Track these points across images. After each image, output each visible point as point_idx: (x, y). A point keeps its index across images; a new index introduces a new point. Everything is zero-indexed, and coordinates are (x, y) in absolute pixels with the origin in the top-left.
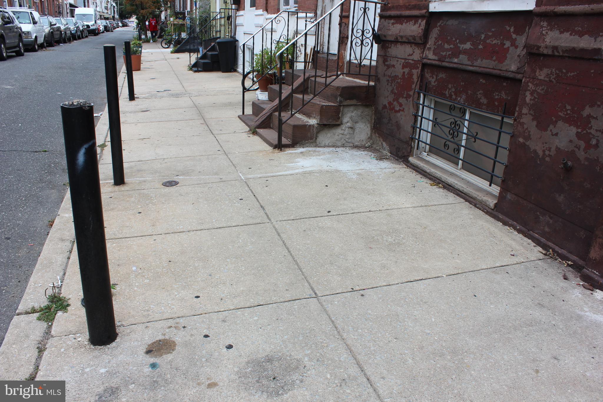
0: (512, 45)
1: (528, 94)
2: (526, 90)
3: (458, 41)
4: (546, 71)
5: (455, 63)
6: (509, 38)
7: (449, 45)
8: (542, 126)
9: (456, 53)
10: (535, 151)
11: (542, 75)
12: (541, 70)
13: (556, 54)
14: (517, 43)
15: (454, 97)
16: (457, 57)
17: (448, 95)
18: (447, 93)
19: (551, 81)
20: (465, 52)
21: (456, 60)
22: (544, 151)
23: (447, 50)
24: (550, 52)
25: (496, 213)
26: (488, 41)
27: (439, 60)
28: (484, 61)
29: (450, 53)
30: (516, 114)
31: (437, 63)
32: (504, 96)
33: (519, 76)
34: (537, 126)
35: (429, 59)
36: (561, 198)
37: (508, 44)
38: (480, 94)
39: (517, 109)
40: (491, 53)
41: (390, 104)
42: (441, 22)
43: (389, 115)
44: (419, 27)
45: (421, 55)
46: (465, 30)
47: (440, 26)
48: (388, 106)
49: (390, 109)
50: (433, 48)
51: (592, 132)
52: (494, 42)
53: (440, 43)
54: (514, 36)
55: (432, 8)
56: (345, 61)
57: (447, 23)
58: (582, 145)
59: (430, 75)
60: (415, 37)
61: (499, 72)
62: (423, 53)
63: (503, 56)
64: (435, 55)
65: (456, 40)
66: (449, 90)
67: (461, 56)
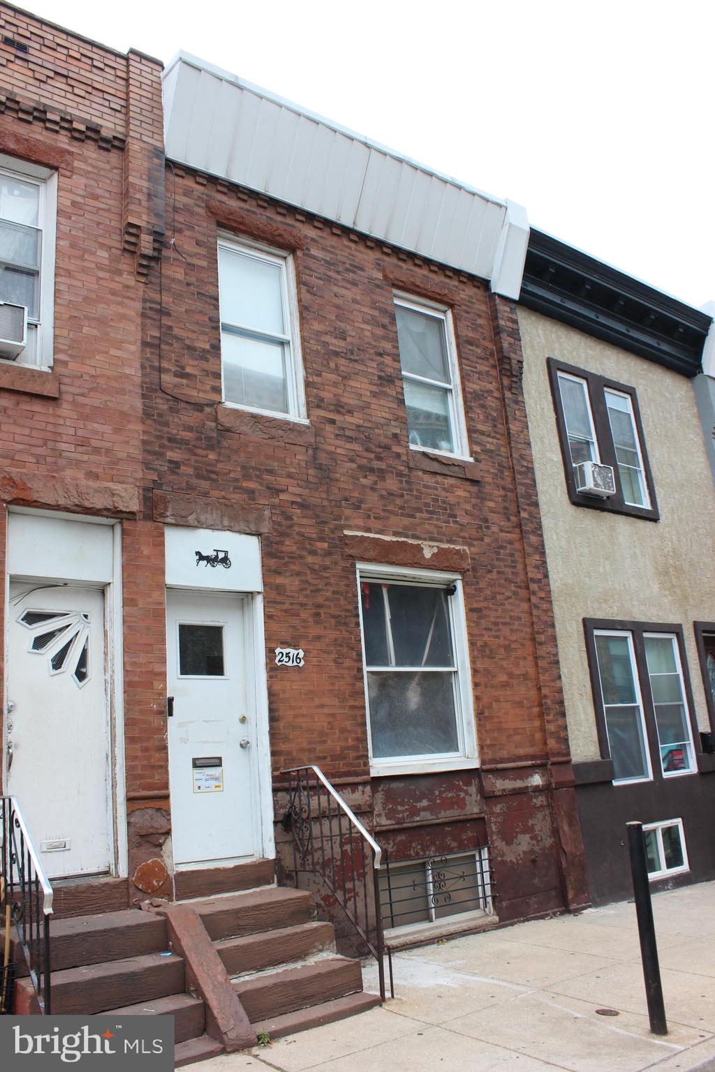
0: (466, 795)
1: (492, 825)
2: (491, 823)
3: (411, 801)
4: (499, 806)
5: (418, 821)
6: (461, 790)
7: (403, 806)
8: (509, 842)
9: (414, 812)
10: (511, 861)
11: (498, 809)
12: (496, 806)
13: (505, 794)
14: (470, 791)
15: (422, 853)
16: (418, 815)
17: (413, 855)
18: (412, 852)
19: (505, 812)
20: (424, 809)
21: (418, 819)
22: (516, 858)
23: (403, 812)
24: (501, 794)
25: (503, 923)
26: (443, 795)
27: (398, 823)
28: (448, 812)
29: (408, 813)
30: (490, 843)
31: (396, 827)
32: (470, 834)
33: (483, 815)
34: (506, 844)
35: (383, 826)
36: (536, 881)
37: (462, 795)
38: (448, 841)
39: (488, 839)
40: (450, 804)
41: (326, 898)
42: (382, 786)
43: (329, 912)
44: (363, 794)
45: (371, 824)
46: (415, 791)
47: (382, 790)
48: (322, 903)
49: (328, 906)
50: (383, 814)
51: (537, 833)
52: (449, 796)
53: (391, 806)
54: (465, 788)
55: (373, 773)
56: (172, 873)
57: (391, 786)
58: (535, 842)
59: (384, 842)
60: (360, 805)
61: (465, 817)
62: (372, 821)
63: (461, 804)
64: (390, 819)
65: (409, 800)
66: (414, 849)
67: (422, 814)
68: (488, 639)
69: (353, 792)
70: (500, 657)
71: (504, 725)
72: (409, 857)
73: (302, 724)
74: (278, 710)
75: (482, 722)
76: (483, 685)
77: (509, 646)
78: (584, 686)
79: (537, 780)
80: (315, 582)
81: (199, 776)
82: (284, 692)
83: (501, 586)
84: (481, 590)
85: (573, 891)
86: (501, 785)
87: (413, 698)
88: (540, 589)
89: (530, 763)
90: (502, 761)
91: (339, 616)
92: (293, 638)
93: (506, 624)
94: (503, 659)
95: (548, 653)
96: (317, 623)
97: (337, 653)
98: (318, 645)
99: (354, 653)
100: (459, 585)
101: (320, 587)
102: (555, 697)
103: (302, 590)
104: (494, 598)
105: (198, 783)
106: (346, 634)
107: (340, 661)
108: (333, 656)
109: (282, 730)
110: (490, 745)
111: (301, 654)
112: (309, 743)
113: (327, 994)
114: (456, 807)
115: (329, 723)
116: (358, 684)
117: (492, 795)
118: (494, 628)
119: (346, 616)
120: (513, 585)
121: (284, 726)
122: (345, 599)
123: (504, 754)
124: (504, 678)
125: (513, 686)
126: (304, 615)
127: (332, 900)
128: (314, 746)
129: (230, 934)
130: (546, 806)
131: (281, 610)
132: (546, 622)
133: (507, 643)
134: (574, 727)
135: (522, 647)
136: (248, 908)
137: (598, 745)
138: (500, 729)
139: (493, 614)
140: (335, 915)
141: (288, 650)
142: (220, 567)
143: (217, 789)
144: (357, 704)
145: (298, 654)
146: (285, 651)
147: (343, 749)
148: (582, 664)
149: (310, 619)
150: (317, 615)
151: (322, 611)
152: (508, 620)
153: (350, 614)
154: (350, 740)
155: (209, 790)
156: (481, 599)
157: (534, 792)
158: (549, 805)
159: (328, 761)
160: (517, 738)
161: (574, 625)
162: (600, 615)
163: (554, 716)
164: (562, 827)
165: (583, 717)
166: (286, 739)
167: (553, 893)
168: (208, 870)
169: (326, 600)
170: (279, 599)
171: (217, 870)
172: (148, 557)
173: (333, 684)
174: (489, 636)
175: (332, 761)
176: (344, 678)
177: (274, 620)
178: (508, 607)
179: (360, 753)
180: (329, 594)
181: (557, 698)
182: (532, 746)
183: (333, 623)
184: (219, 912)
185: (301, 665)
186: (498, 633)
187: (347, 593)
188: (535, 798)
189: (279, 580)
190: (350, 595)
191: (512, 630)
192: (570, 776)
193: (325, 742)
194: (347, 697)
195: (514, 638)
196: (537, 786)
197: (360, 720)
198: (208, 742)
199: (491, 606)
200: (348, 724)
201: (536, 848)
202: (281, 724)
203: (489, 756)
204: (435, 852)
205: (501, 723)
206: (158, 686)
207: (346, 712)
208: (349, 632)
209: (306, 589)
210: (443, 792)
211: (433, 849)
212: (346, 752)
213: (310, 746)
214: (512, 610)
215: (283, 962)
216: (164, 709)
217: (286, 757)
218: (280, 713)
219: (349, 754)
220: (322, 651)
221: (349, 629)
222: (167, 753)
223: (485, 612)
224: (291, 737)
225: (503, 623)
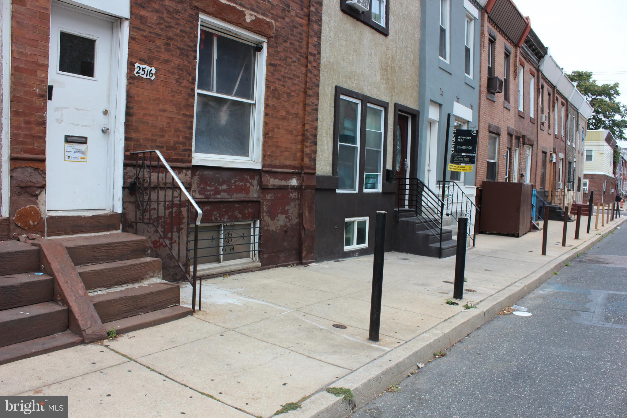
0: (251, 185)
1: (264, 206)
2: (263, 205)
4: (270, 195)
5: (219, 198)
6: (248, 182)
7: (211, 187)
8: (273, 219)
9: (218, 192)
10: (273, 231)
11: (269, 197)
12: (268, 195)
13: (274, 188)
14: (253, 183)
15: (219, 219)
16: (220, 194)
17: (214, 220)
18: (213, 218)
19: (272, 199)
20: (224, 191)
21: (219, 196)
22: (276, 229)
23: (210, 191)
24: (272, 187)
25: (263, 267)
26: (237, 184)
27: (207, 198)
28: (238, 194)
29: (213, 192)
30: (261, 217)
31: (205, 200)
32: (250, 210)
33: (259, 199)
34: (271, 219)
35: (197, 198)
36: (285, 244)
37: (248, 185)
38: (236, 213)
39: (261, 214)
40: (241, 190)
41: (154, 243)
42: (198, 172)
43: (156, 252)
44: (186, 175)
46: (219, 178)
47: (198, 175)
48: (152, 245)
49: (155, 247)
50: (197, 191)
51: (290, 215)
52: (240, 184)
53: (203, 186)
54: (250, 181)
55: (194, 163)
56: (45, 217)
57: (204, 173)
58: (288, 220)
61: (248, 199)
63: (247, 191)
64: (201, 194)
65: (215, 184)
66: (215, 215)
67: (222, 193)
68: (278, 86)
69: (185, 173)
70: (283, 99)
71: (280, 144)
72: (211, 221)
73: (149, 121)
74: (132, 108)
75: (266, 140)
76: (270, 115)
77: (290, 93)
78: (330, 128)
79: (294, 182)
80: (169, 20)
81: (69, 149)
82: (138, 96)
83: (291, 52)
84: (278, 52)
85: (306, 252)
86: (273, 182)
87: (224, 117)
88: (314, 61)
89: (291, 171)
90: (275, 167)
91: (184, 49)
92: (149, 58)
93: (290, 78)
94: (285, 101)
95: (313, 103)
96: (167, 50)
97: (178, 75)
98: (166, 66)
99: (191, 78)
100: (265, 46)
101: (172, 25)
102: (312, 131)
103: (158, 24)
104: (285, 59)
105: (68, 154)
106: (186, 63)
107: (181, 81)
108: (176, 77)
109: (134, 123)
110: (270, 155)
111: (154, 71)
112: (152, 135)
113: (156, 305)
114: (243, 192)
115: (168, 123)
116: (191, 100)
117: (266, 187)
118: (283, 80)
119: (188, 50)
120: (298, 54)
121: (136, 121)
122: (188, 38)
123: (277, 162)
124: (284, 114)
125: (288, 120)
126: (158, 42)
127: (158, 244)
128: (156, 138)
129: (88, 262)
130: (297, 199)
131: (142, 36)
132: (315, 83)
133: (289, 91)
134: (320, 153)
135: (297, 96)
136: (102, 244)
137: (331, 166)
138: (277, 147)
139: (283, 70)
140: (159, 254)
141: (144, 66)
143: (83, 160)
144: (188, 113)
145: (151, 70)
146: (142, 66)
147: (175, 143)
148: (330, 115)
149: (163, 47)
150: (168, 44)
151: (171, 43)
152: (291, 77)
153: (190, 49)
154: (181, 138)
155: (76, 160)
156: (277, 58)
157: (291, 189)
158: (299, 199)
159: (164, 150)
160: (286, 154)
162: (345, 86)
163: (310, 143)
164: (305, 213)
165: (326, 148)
166: (136, 130)
167: (294, 252)
168: (73, 217)
169: (175, 35)
170: (141, 27)
171: (79, 217)
173: (173, 96)
174: (279, 84)
175: (167, 150)
176: (181, 93)
177: (136, 42)
178: (293, 67)
179: (187, 148)
180: (178, 31)
181: (314, 133)
182: (294, 160)
183: (179, 53)
184: (80, 246)
185: (153, 78)
186: (284, 83)
187: (190, 33)
188: (291, 193)
189: (143, 13)
190: (192, 36)
191: (293, 84)
192: (314, 183)
193: (163, 136)
194: (182, 107)
195: (293, 89)
196: (294, 186)
197: (189, 125)
198: (77, 125)
199: (283, 64)
200: (180, 126)
201: (288, 224)
202: (134, 119)
203: (268, 162)
204: (227, 219)
205: (278, 142)
206: (42, 75)
207: (180, 117)
208: (189, 62)
209: (162, 24)
210: (236, 182)
211: (226, 217)
212: (177, 145)
213: (153, 138)
214: (295, 71)
215: (125, 283)
216: (45, 94)
217: (135, 143)
218: (134, 111)
219: (179, 147)
220: (169, 71)
221: (188, 59)
222: (45, 128)
223: (278, 68)
224: (140, 129)
225: (288, 77)
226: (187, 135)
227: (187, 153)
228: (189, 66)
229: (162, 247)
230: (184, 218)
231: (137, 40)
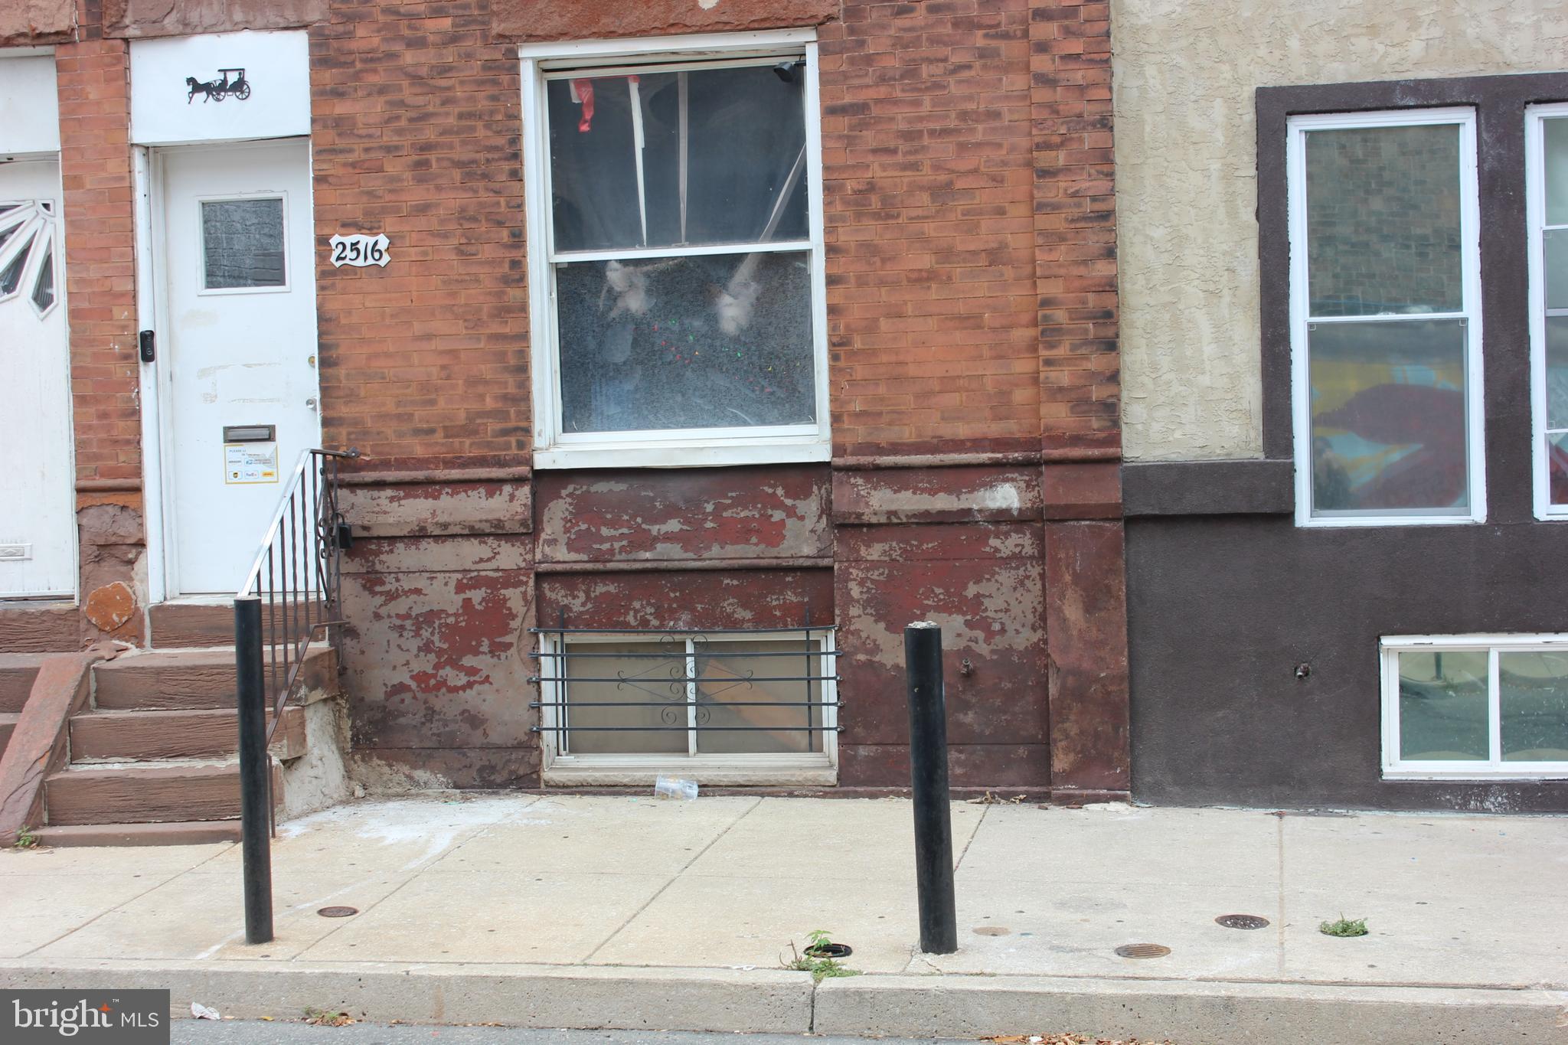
0: (788, 516)
1: (852, 585)
2: (847, 580)
3: (639, 520)
4: (879, 547)
5: (647, 560)
6: (780, 505)
7: (616, 529)
8: (898, 626)
9: (643, 542)
10: (896, 667)
11: (874, 552)
12: (868, 546)
13: (895, 520)
14: (799, 512)
15: (655, 622)
16: (651, 547)
17: (632, 623)
18: (630, 618)
19: (894, 560)
20: (668, 538)
21: (648, 555)
23: (612, 539)
24: (883, 520)
25: (846, 788)
26: (725, 514)
27: (596, 561)
28: (728, 547)
29: (624, 543)
30: (838, 621)
31: (589, 566)
32: (791, 597)
33: (826, 562)
34: (887, 629)
35: (559, 562)
37: (778, 515)
38: (729, 605)
39: (837, 612)
40: (743, 533)
41: (421, 678)
42: (570, 488)
43: (426, 702)
44: (511, 500)
45: (529, 557)
46: (653, 500)
47: (570, 495)
48: (413, 685)
49: (424, 691)
50: (563, 539)
51: (990, 614)
52: (742, 515)
53: (584, 527)
54: (789, 502)
55: (542, 462)
56: (144, 607)
57: (593, 489)
58: (980, 635)
59: (563, 592)
60: (499, 520)
61: (774, 562)
62: (533, 551)
63: (773, 534)
64: (577, 551)
65: (633, 517)
66: (636, 611)
67: (659, 546)
68: (879, 173)
69: (490, 494)
70: (915, 213)
71: (912, 370)
72: (625, 628)
73: (386, 371)
76: (853, 280)
77: (949, 184)
79: (1007, 496)
80: (421, 100)
81: (236, 456)
82: (349, 313)
83: (936, 41)
84: (870, 59)
85: (1072, 756)
86: (886, 501)
88: (1070, 32)
89: (984, 457)
91: (473, 161)
92: (367, 213)
93: (945, 132)
94: (927, 217)
95: (1074, 195)
96: (420, 180)
97: (463, 235)
98: (421, 223)
99: (505, 235)
100: (813, 58)
101: (431, 109)
102: (1084, 302)
103: (389, 120)
104: (911, 73)
105: (235, 468)
106: (485, 197)
107: (471, 249)
108: (456, 241)
109: (344, 382)
110: (863, 413)
111: (383, 242)
112: (399, 404)
114: (754, 540)
115: (443, 367)
116: (513, 293)
117: (852, 520)
118: (903, 146)
119: (488, 161)
120: (980, 33)
121: (348, 375)
122: (487, 127)
123: (904, 434)
124: (925, 261)
125: (950, 278)
126: (393, 167)
127: (432, 682)
128: (409, 409)
129: (149, 703)
130: (1032, 557)
131: (345, 165)
132: (1080, 116)
133: (943, 178)
134: (1171, 376)
135: (992, 184)
137: (1258, 422)
139: (903, 112)
140: (437, 708)
141: (354, 238)
142: (230, 100)
143: (268, 478)
144: (507, 330)
145: (376, 243)
146: (348, 240)
147: (472, 417)
149: (408, 175)
150: (424, 164)
151: (433, 157)
152: (952, 123)
153: (496, 156)
154: (488, 399)
155: (251, 479)
156: (869, 80)
157: (997, 523)
158: (1041, 557)
159: (439, 437)
160: (953, 400)
161: (1219, 110)
163: (1074, 347)
164: (1060, 610)
165: (1209, 350)
166: (352, 397)
167: (1022, 752)
169: (441, 134)
170: (341, 143)
172: (98, 103)
173: (453, 295)
174: (884, 167)
175: (446, 437)
176: (477, 281)
177: (330, 184)
178: (954, 90)
179: (514, 424)
180: (451, 121)
181: (1091, 305)
182: (998, 418)
183: (458, 177)
185: (382, 263)
186: (912, 158)
187: (492, 113)
188: (997, 537)
189: (341, 108)
190: (500, 117)
191: (962, 147)
192: (1108, 492)
193: (432, 402)
194: (485, 318)
195: (964, 165)
196: (1004, 511)
197: (513, 362)
198: (251, 400)
199: (897, 94)
200: (487, 370)
201: (983, 649)
202: (342, 371)
203: (860, 433)
205: (901, 364)
206: (122, 314)
207: (482, 345)
208: (495, 192)
209: (398, 118)
210: (724, 508)
211: (686, 616)
212: (478, 421)
213: (401, 410)
214: (970, 98)
216: (133, 352)
217: (351, 430)
218: (341, 351)
219: (485, 424)
220: (431, 233)
221: (491, 185)
222: (139, 421)
223: (875, 111)
224: (362, 394)
225: (932, 133)
226: (511, 389)
227: (513, 440)
228: (498, 204)
229: (444, 690)
230: (513, 617)
231: (330, 180)
